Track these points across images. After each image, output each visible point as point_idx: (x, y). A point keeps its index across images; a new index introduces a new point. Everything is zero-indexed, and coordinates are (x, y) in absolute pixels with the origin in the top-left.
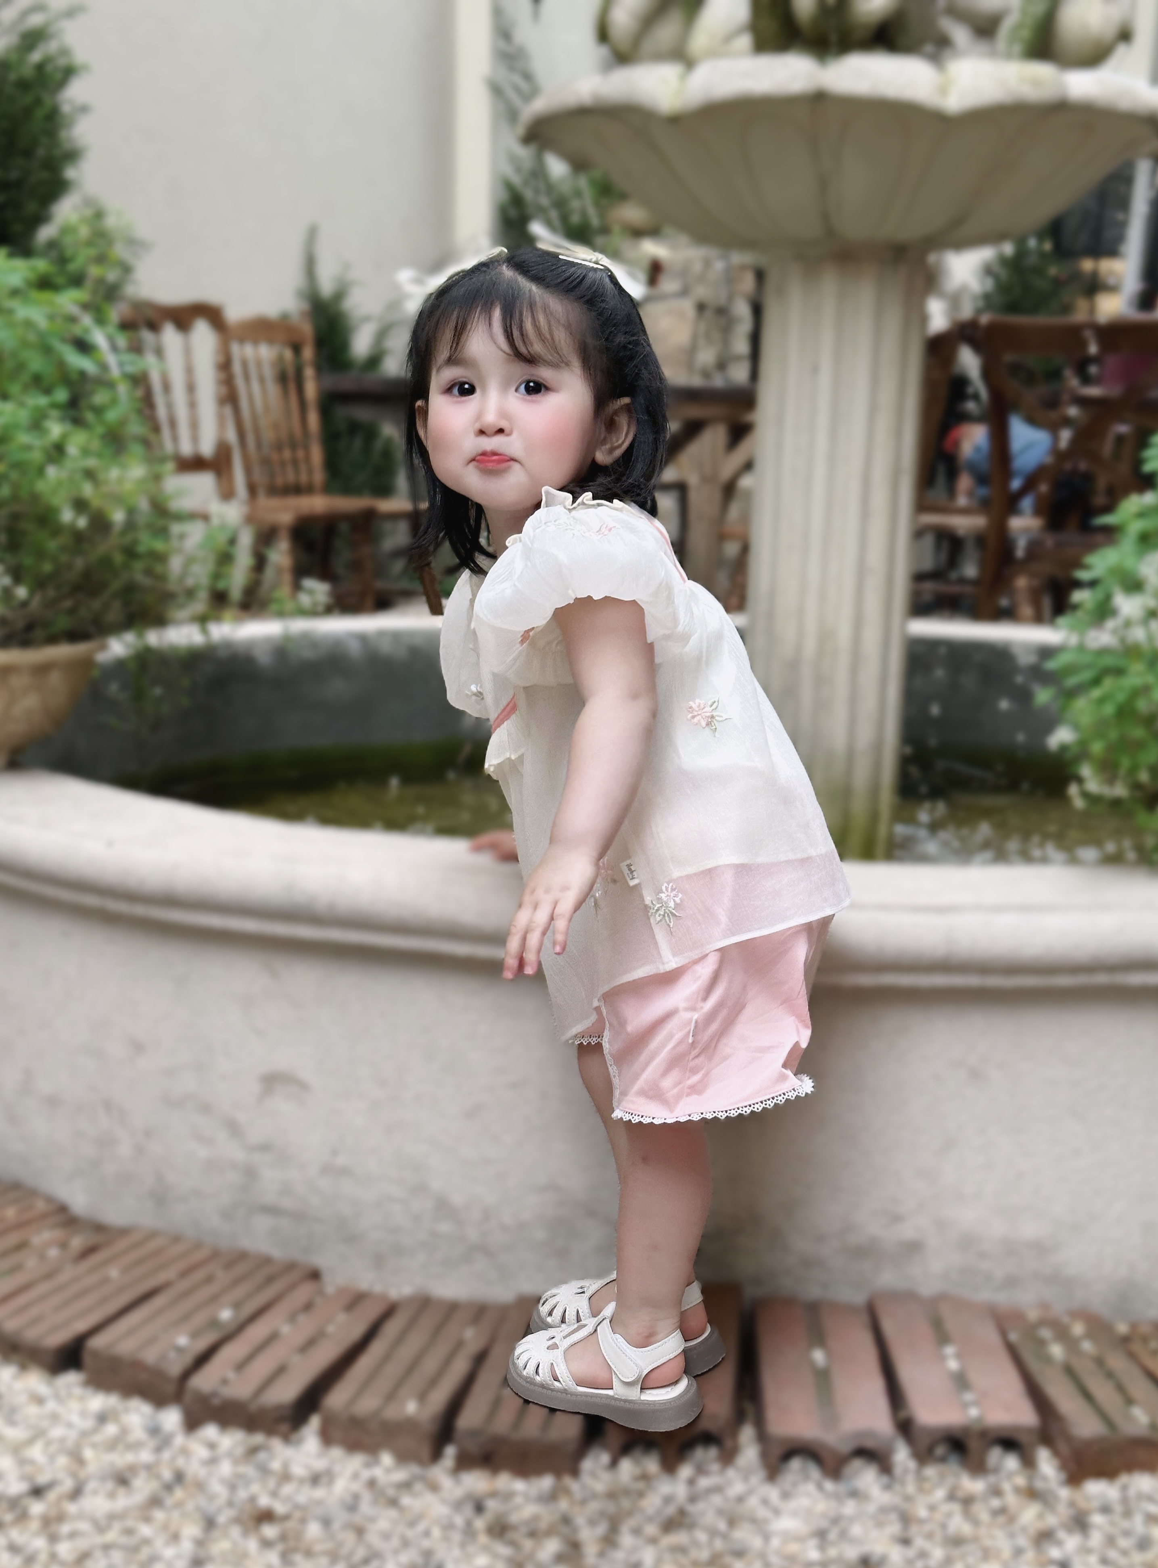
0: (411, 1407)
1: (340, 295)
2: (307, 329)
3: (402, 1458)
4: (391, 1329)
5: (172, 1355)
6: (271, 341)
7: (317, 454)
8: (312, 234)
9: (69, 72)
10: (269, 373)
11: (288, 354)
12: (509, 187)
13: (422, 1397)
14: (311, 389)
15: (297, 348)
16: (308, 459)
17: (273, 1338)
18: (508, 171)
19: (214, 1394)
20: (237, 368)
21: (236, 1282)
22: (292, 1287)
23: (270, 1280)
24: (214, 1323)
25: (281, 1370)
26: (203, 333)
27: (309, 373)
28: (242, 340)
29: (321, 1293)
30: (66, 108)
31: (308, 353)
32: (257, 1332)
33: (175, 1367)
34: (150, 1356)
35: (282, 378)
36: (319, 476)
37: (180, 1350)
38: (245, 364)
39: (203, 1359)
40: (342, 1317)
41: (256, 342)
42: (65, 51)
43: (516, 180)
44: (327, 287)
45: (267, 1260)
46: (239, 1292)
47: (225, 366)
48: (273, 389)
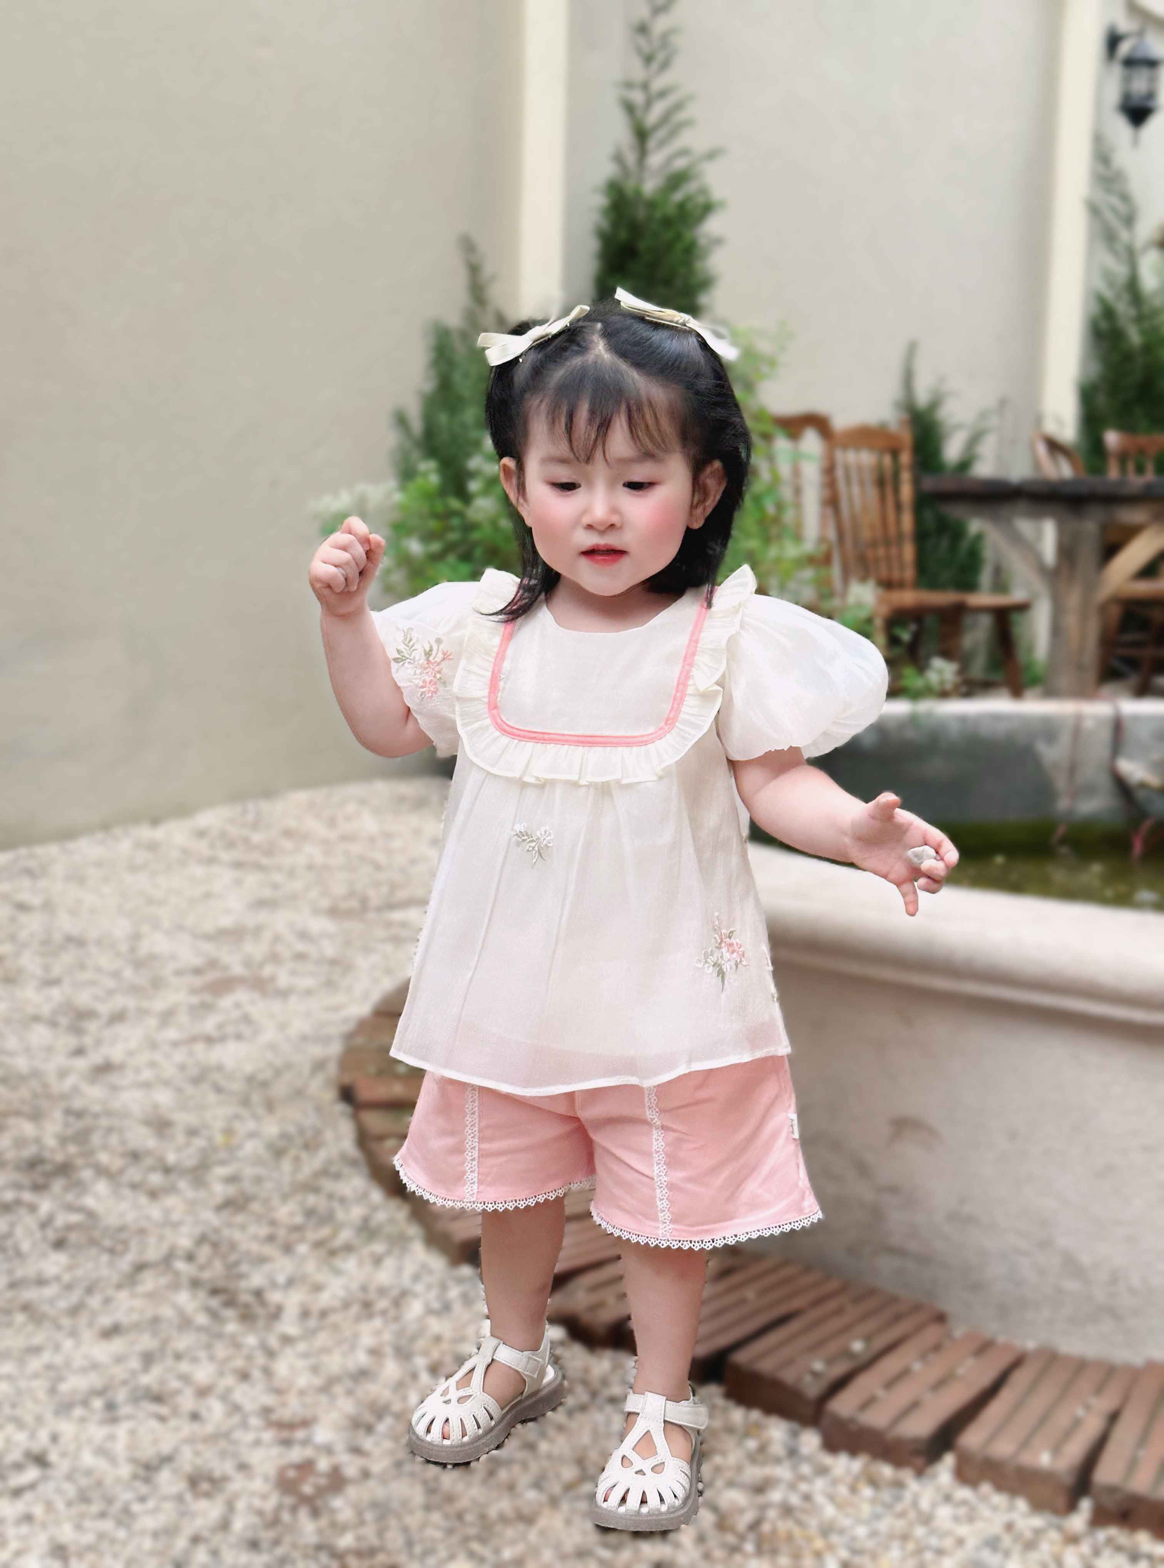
0: (1045, 1459)
1: (935, 404)
2: (906, 437)
3: (1038, 1505)
4: (1020, 1379)
5: (808, 1378)
6: (871, 448)
7: (909, 552)
8: (912, 350)
9: (708, 208)
10: (869, 477)
11: (887, 460)
12: (1102, 301)
13: (1056, 1450)
14: (906, 491)
15: (895, 453)
16: (900, 556)
17: (904, 1374)
18: (1101, 286)
19: (852, 1420)
20: (840, 473)
21: (864, 1317)
22: (919, 1328)
23: (898, 1318)
24: (847, 1354)
25: (915, 1405)
26: (811, 441)
27: (906, 477)
28: (845, 446)
29: (949, 1336)
30: (702, 242)
31: (906, 458)
32: (890, 1365)
33: (812, 1389)
34: (788, 1376)
35: (881, 482)
36: (909, 573)
37: (816, 1375)
38: (847, 469)
39: (839, 1385)
40: (970, 1362)
41: (858, 448)
42: (704, 191)
43: (1109, 294)
44: (922, 398)
45: (894, 1299)
46: (870, 1325)
47: (829, 470)
48: (872, 493)
